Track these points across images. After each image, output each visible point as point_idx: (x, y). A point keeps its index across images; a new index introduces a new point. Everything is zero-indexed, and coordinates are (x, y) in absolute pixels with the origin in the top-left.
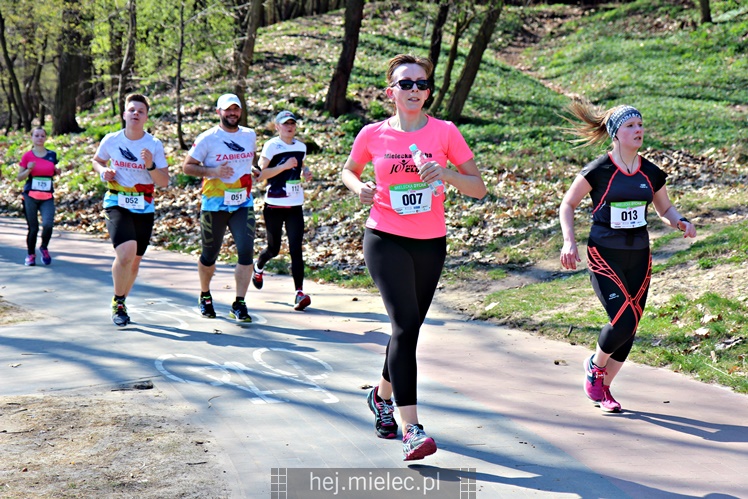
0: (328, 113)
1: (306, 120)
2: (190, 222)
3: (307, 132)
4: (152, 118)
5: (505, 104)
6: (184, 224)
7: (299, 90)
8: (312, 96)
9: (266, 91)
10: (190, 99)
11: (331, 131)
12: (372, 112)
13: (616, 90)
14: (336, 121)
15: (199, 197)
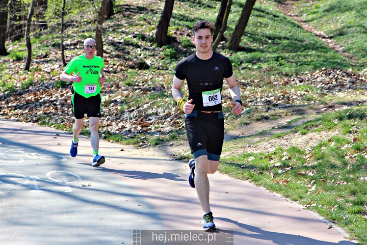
0: (156, 44)
1: (142, 48)
2: (56, 109)
3: (142, 55)
4: (50, 46)
5: (270, 38)
6: (53, 111)
7: (140, 30)
8: (148, 34)
9: (120, 30)
10: (75, 35)
11: (157, 55)
12: (183, 44)
13: (345, 30)
14: (160, 49)
15: (65, 95)
